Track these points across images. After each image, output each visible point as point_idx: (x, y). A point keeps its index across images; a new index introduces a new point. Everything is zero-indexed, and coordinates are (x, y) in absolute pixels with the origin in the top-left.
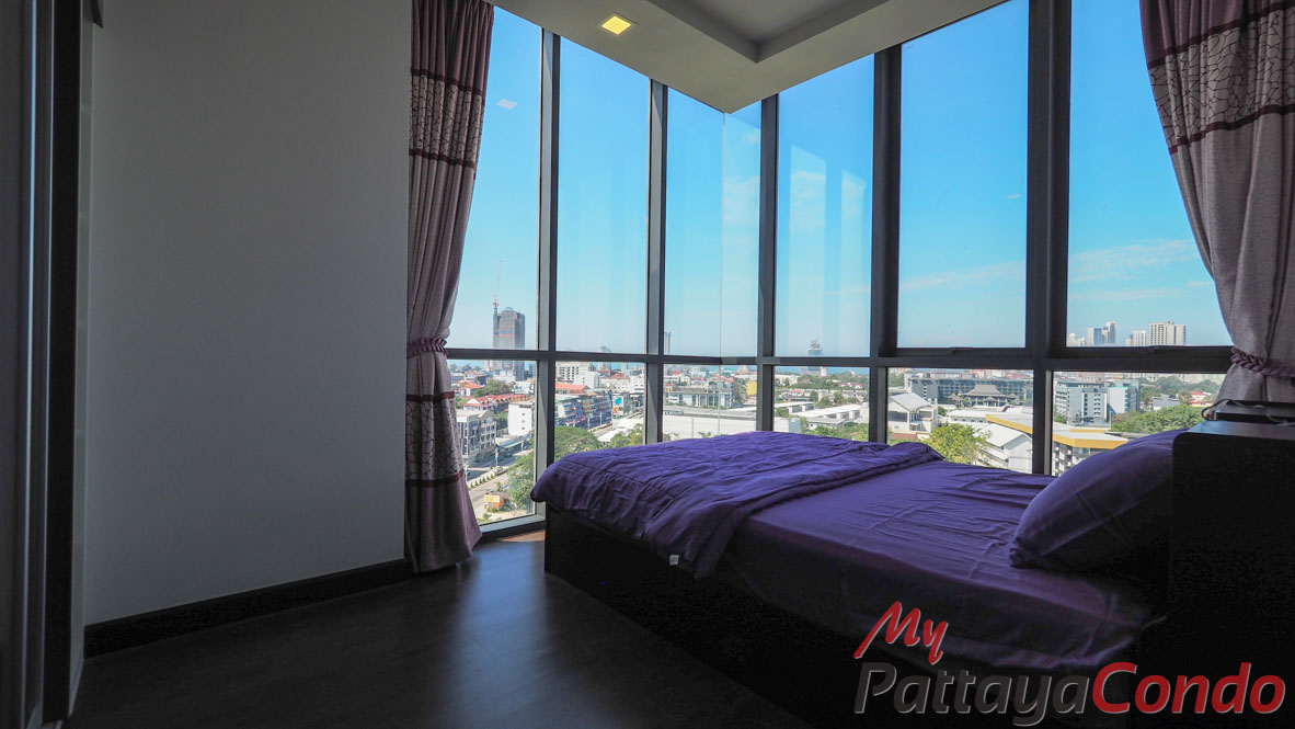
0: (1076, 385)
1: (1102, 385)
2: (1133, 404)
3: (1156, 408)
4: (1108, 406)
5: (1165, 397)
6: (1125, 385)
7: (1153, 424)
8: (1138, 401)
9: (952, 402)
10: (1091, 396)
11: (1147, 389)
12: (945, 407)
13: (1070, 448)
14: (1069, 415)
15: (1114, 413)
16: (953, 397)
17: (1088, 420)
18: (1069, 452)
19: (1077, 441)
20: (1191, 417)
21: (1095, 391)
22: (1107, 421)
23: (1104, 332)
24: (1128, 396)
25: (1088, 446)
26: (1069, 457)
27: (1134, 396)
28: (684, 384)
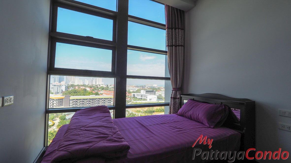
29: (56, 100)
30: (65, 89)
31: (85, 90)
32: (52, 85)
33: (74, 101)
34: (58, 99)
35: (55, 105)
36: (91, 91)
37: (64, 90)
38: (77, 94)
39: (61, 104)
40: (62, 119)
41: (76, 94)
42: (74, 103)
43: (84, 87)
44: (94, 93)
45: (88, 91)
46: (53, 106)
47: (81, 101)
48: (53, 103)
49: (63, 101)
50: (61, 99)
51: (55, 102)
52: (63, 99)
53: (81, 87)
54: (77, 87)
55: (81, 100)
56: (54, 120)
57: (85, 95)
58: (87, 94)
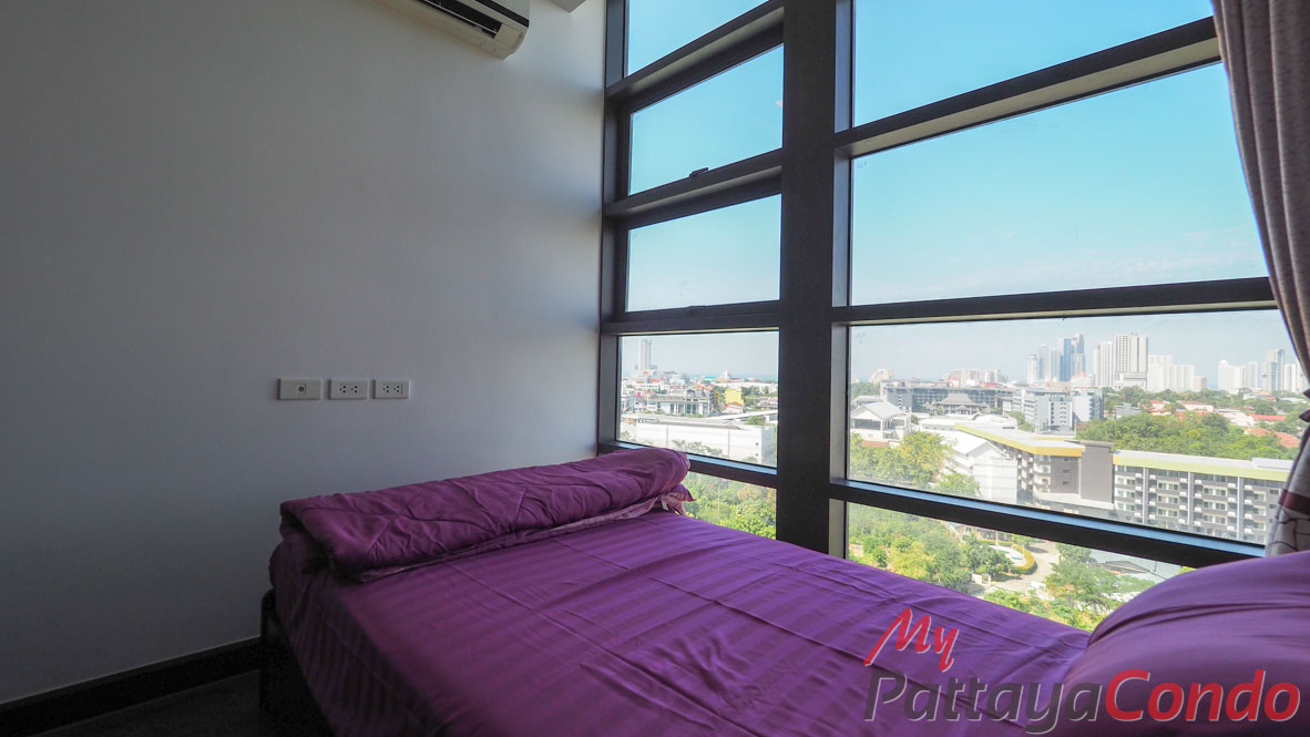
0: (1043, 394)
1: (1068, 394)
2: (1097, 413)
3: (1118, 417)
4: (1074, 415)
5: (1127, 405)
6: (1090, 394)
7: (1113, 432)
8: (1102, 409)
9: (925, 410)
10: (1058, 405)
11: (1112, 398)
12: (918, 415)
13: (1032, 455)
14: (1037, 424)
15: (1079, 421)
16: (927, 405)
17: (1054, 428)
18: (1031, 460)
19: (1040, 448)
20: (1148, 425)
21: (1062, 400)
22: (1073, 429)
23: (1074, 343)
24: (1093, 405)
25: (1049, 454)
26: (1030, 464)
27: (1098, 404)
28: (664, 392)
29: (1041, 459)
30: (1092, 414)
31: (1219, 425)
32: (1028, 392)
33: (1138, 475)
34: (1052, 457)
35: (1038, 480)
36: (1260, 433)
37: (1085, 416)
38: (1161, 440)
39: (1065, 483)
40: (1070, 556)
41: (1155, 439)
42: (1138, 488)
43: (1210, 408)
44: (1288, 447)
45: (1240, 431)
46: (1031, 487)
47: (1184, 486)
48: (1031, 471)
49: (1076, 466)
50: (1066, 458)
51: (1040, 470)
52: (1076, 458)
53: (1190, 407)
54: (1158, 406)
55: (1183, 480)
56: (1033, 550)
57: (1212, 454)
58: (1231, 446)
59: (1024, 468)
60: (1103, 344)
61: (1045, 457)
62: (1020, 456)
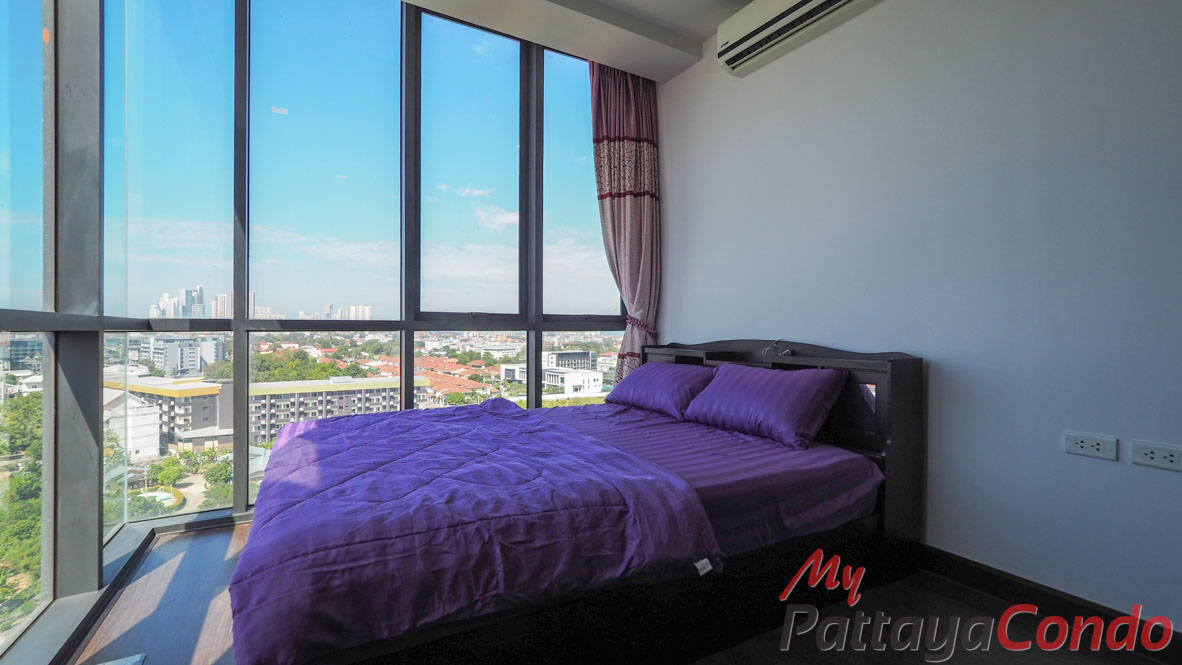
0: (173, 341)
1: (195, 340)
2: (220, 355)
4: (201, 358)
6: (214, 339)
8: (224, 352)
9: (25, 367)
10: (187, 350)
12: (17, 373)
13: (173, 399)
14: (167, 369)
15: (206, 363)
16: (27, 360)
17: (184, 372)
18: (172, 403)
19: (179, 391)
21: (190, 345)
22: (201, 370)
23: (194, 294)
24: (217, 349)
25: (189, 395)
26: (172, 408)
27: (220, 348)
29: (183, 401)
30: (217, 356)
31: (302, 356)
32: (158, 340)
33: (263, 401)
34: (193, 397)
35: (180, 421)
36: (328, 361)
37: (210, 359)
38: (272, 373)
39: (206, 419)
41: (268, 372)
42: (263, 412)
43: (297, 346)
44: (342, 368)
45: (315, 360)
46: (173, 429)
47: (293, 404)
48: (172, 414)
49: (214, 403)
50: (205, 397)
51: (182, 412)
52: (213, 396)
53: (285, 346)
54: (265, 347)
55: (292, 400)
56: (180, 486)
57: (303, 379)
58: (312, 371)
59: (165, 413)
60: (219, 296)
61: (186, 399)
62: (160, 402)
